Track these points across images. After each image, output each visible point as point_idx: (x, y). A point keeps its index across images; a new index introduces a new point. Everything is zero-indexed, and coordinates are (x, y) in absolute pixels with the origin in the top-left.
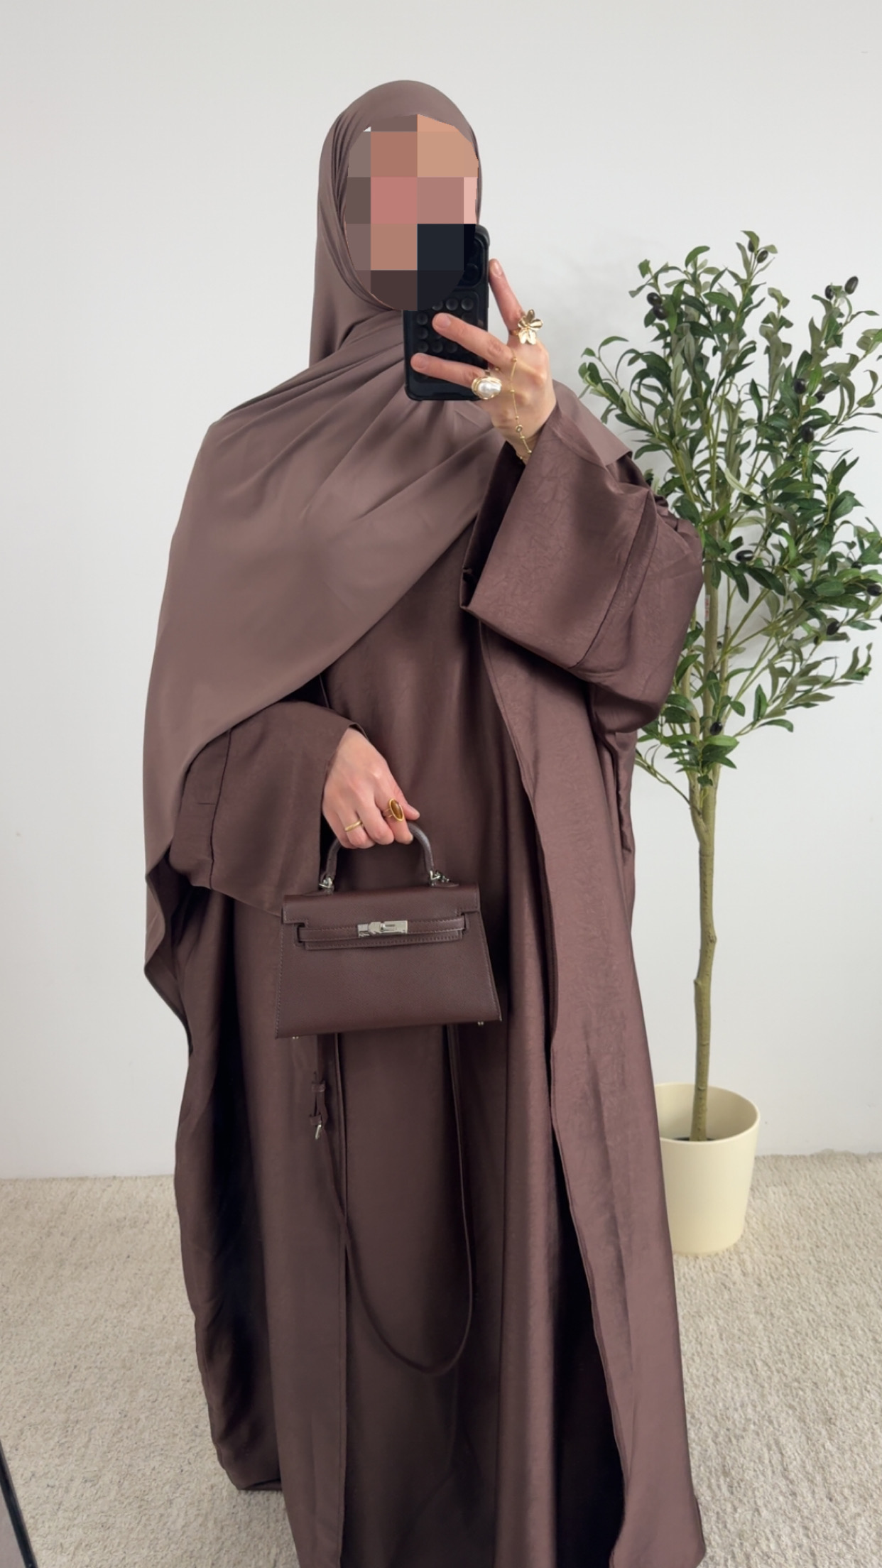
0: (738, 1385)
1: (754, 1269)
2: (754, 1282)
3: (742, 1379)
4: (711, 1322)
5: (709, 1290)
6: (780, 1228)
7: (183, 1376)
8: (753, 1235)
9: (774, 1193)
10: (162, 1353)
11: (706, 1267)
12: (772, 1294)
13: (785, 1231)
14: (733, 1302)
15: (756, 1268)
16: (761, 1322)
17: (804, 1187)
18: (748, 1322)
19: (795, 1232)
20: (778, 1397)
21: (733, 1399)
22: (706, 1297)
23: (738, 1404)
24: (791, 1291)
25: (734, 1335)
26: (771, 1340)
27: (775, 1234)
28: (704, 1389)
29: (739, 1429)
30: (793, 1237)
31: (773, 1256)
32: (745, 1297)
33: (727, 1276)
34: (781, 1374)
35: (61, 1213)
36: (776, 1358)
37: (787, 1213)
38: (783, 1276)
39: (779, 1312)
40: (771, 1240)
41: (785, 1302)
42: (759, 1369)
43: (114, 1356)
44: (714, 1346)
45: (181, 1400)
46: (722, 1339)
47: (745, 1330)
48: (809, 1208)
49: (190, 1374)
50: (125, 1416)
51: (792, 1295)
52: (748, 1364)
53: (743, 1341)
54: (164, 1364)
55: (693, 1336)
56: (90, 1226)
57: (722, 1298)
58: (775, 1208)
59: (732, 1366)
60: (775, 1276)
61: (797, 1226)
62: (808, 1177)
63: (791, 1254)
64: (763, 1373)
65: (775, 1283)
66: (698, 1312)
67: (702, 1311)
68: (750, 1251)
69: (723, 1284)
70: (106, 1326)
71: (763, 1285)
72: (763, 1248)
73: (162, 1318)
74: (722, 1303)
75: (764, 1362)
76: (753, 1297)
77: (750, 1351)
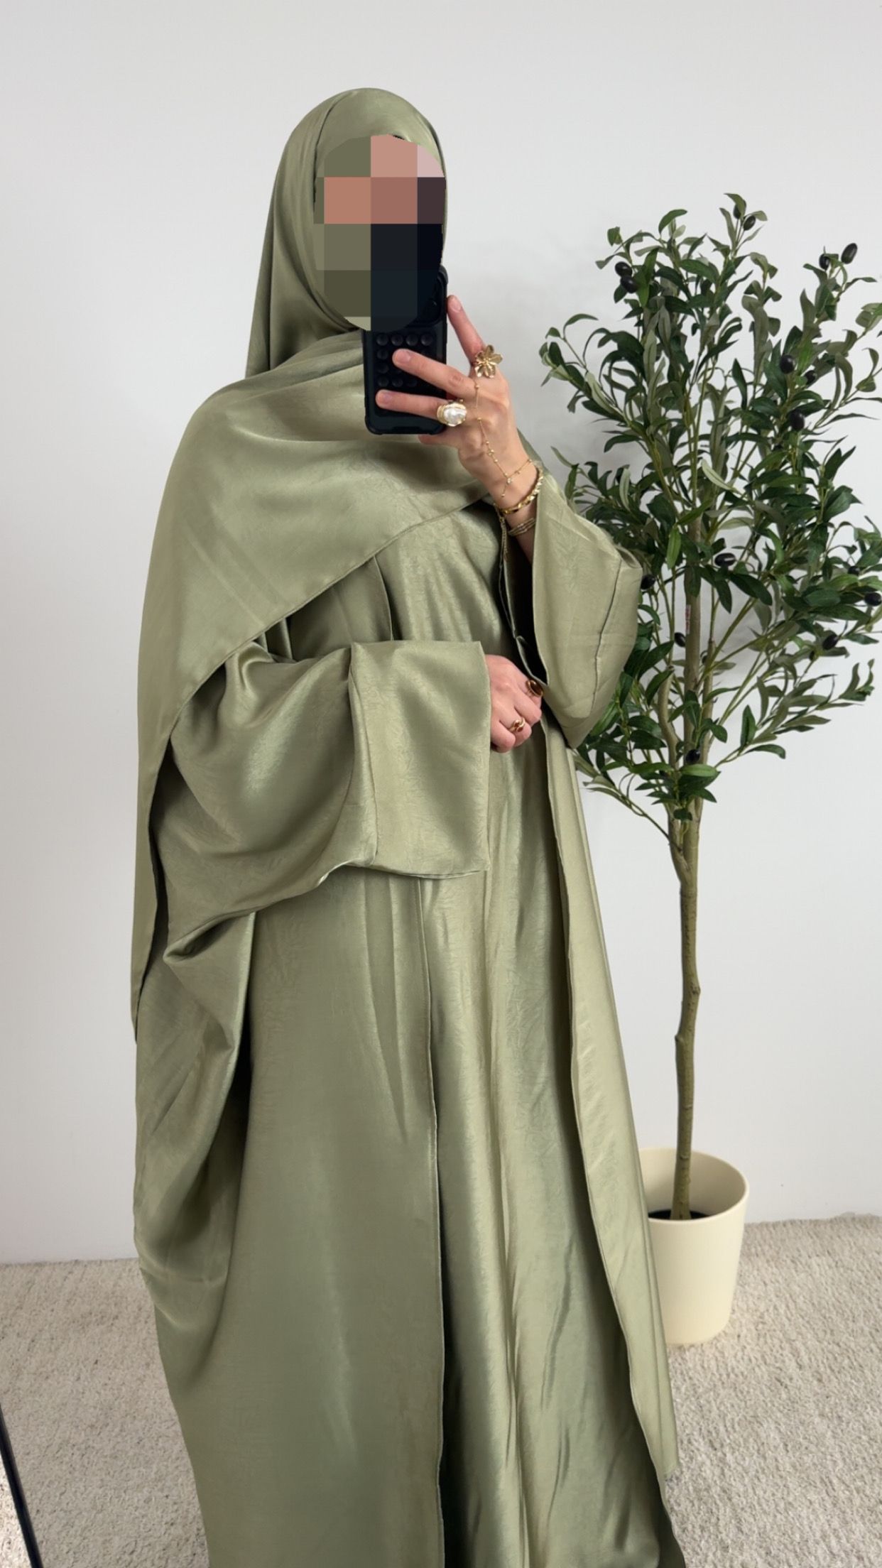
0: (813, 1510)
1: (810, 1359)
2: (813, 1376)
3: (817, 1501)
4: (770, 1429)
5: (764, 1388)
6: (832, 1308)
8: (803, 1318)
9: (819, 1265)
10: (139, 1487)
11: (757, 1359)
12: (836, 1392)
13: (837, 1312)
14: (793, 1402)
15: (813, 1359)
16: (828, 1427)
17: (851, 1257)
18: (814, 1428)
19: (848, 1311)
20: (864, 1524)
21: (810, 1527)
22: (762, 1398)
23: (818, 1534)
24: (856, 1387)
25: (800, 1444)
26: (843, 1450)
27: (827, 1315)
28: (775, 1516)
30: (848, 1319)
31: (829, 1344)
32: (806, 1396)
33: (781, 1370)
34: (861, 1494)
36: (853, 1474)
37: (837, 1289)
38: (844, 1368)
39: (847, 1414)
40: (823, 1323)
41: (852, 1401)
42: (836, 1488)
44: (779, 1459)
46: (788, 1451)
47: (812, 1438)
48: (861, 1284)
51: (858, 1391)
52: (822, 1480)
53: (811, 1452)
55: (753, 1447)
57: (780, 1398)
58: (822, 1284)
59: (803, 1486)
60: (836, 1370)
61: (850, 1305)
62: (852, 1244)
63: (850, 1341)
65: (837, 1378)
66: (755, 1417)
67: (759, 1415)
68: (803, 1338)
69: (779, 1381)
71: (823, 1380)
72: (817, 1334)
74: (780, 1404)
75: (839, 1479)
76: (814, 1395)
77: (821, 1464)
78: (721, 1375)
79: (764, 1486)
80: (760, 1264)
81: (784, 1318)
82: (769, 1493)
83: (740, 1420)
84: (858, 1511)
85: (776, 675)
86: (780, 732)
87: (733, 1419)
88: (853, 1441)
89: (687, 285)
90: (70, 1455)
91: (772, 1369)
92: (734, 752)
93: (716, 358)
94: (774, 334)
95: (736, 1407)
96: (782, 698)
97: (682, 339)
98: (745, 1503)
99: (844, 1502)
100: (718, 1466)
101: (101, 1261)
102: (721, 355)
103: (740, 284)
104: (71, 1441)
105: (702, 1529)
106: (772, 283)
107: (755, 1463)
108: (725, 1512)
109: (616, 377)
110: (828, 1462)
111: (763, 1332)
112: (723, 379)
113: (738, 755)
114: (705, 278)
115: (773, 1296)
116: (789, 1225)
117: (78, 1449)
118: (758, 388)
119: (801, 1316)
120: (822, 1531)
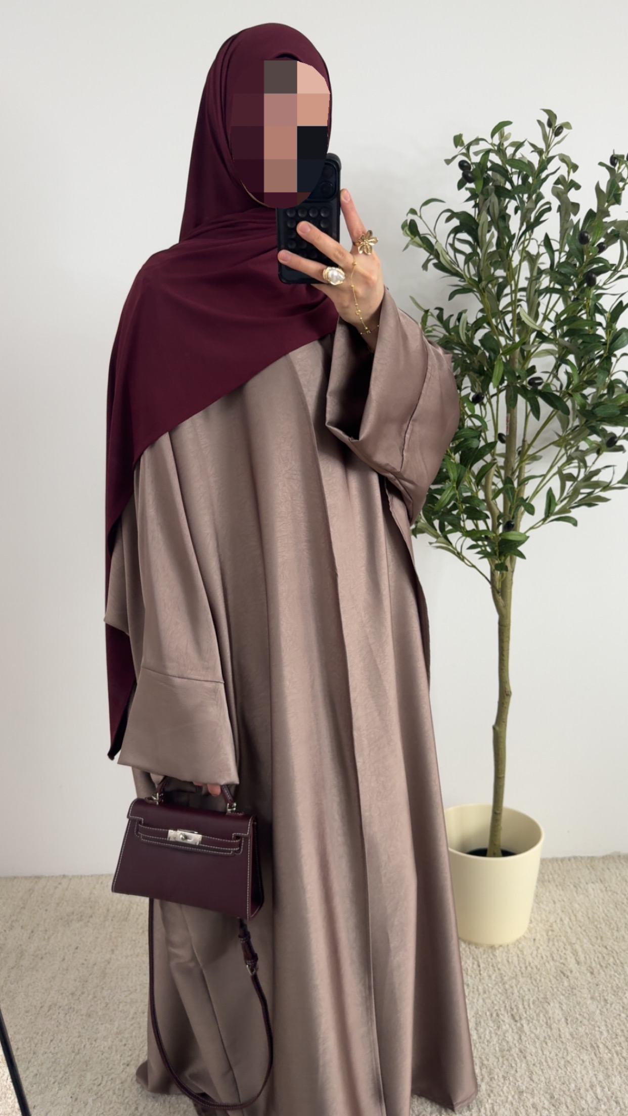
0: (585, 1067)
1: (585, 957)
2: (587, 969)
3: (588, 1060)
4: (555, 1007)
5: (551, 977)
6: (602, 921)
7: (122, 1062)
8: (581, 927)
9: (593, 889)
10: (105, 1038)
11: (547, 957)
12: (604, 981)
13: (606, 924)
14: (572, 988)
15: (587, 957)
16: (597, 1007)
17: (616, 884)
18: (587, 1007)
19: (614, 923)
20: (621, 1077)
21: (582, 1079)
22: (550, 985)
23: (588, 1085)
24: (618, 978)
25: (577, 1019)
26: (608, 1024)
27: (599, 926)
28: (557, 1071)
29: (592, 1108)
30: (613, 929)
31: (599, 946)
32: (582, 984)
33: (564, 964)
34: (620, 1056)
35: (22, 908)
36: (614, 1042)
37: (606, 907)
38: (609, 964)
39: (611, 998)
40: (596, 931)
41: (615, 988)
42: (601, 1051)
43: (66, 1041)
44: (561, 1029)
45: (122, 1083)
46: (567, 1024)
47: (585, 1015)
48: (623, 903)
49: (129, 1059)
50: (76, 1099)
51: (619, 982)
52: (592, 1046)
53: (584, 1025)
54: (107, 1049)
55: (543, 1021)
56: (45, 920)
57: (563, 985)
58: (595, 903)
59: (578, 1049)
60: (604, 965)
61: (615, 919)
62: (618, 875)
63: (614, 945)
64: (605, 1055)
65: (604, 971)
66: (546, 998)
67: (548, 997)
68: (580, 942)
69: (562, 972)
70: (59, 1013)
71: (595, 973)
72: (591, 940)
73: (104, 1005)
74: (563, 990)
75: (604, 1045)
76: (588, 984)
77: (591, 1034)
78: (521, 967)
79: (550, 1048)
80: (551, 887)
81: (568, 928)
82: (553, 1054)
83: (534, 1000)
84: (617, 1068)
85: (572, 465)
86: (573, 507)
87: (529, 1000)
88: (615, 1017)
89: (511, 178)
90: (57, 1014)
91: (558, 964)
92: (540, 521)
93: (532, 232)
94: (575, 214)
95: (531, 991)
96: (576, 483)
97: (507, 217)
98: (536, 1060)
99: (607, 1062)
100: (517, 1033)
101: (81, 876)
102: (536, 230)
103: (550, 177)
104: (58, 1004)
105: (504, 1078)
106: (574, 176)
107: (544, 1031)
108: (521, 1066)
109: (458, 245)
110: (596, 1033)
111: (552, 937)
112: (537, 247)
113: (543, 524)
114: (525, 173)
115: (559, 911)
116: (573, 860)
117: (62, 1010)
118: (563, 254)
119: (580, 926)
120: (590, 1082)
